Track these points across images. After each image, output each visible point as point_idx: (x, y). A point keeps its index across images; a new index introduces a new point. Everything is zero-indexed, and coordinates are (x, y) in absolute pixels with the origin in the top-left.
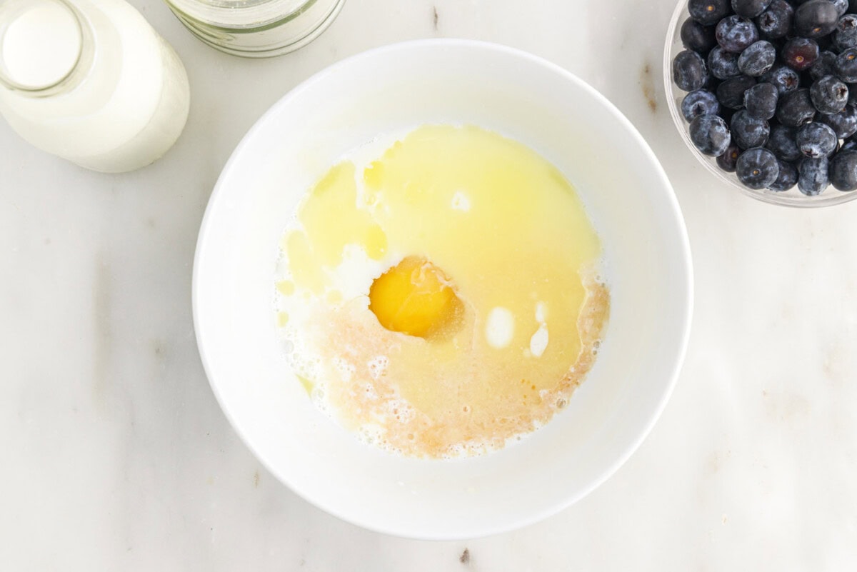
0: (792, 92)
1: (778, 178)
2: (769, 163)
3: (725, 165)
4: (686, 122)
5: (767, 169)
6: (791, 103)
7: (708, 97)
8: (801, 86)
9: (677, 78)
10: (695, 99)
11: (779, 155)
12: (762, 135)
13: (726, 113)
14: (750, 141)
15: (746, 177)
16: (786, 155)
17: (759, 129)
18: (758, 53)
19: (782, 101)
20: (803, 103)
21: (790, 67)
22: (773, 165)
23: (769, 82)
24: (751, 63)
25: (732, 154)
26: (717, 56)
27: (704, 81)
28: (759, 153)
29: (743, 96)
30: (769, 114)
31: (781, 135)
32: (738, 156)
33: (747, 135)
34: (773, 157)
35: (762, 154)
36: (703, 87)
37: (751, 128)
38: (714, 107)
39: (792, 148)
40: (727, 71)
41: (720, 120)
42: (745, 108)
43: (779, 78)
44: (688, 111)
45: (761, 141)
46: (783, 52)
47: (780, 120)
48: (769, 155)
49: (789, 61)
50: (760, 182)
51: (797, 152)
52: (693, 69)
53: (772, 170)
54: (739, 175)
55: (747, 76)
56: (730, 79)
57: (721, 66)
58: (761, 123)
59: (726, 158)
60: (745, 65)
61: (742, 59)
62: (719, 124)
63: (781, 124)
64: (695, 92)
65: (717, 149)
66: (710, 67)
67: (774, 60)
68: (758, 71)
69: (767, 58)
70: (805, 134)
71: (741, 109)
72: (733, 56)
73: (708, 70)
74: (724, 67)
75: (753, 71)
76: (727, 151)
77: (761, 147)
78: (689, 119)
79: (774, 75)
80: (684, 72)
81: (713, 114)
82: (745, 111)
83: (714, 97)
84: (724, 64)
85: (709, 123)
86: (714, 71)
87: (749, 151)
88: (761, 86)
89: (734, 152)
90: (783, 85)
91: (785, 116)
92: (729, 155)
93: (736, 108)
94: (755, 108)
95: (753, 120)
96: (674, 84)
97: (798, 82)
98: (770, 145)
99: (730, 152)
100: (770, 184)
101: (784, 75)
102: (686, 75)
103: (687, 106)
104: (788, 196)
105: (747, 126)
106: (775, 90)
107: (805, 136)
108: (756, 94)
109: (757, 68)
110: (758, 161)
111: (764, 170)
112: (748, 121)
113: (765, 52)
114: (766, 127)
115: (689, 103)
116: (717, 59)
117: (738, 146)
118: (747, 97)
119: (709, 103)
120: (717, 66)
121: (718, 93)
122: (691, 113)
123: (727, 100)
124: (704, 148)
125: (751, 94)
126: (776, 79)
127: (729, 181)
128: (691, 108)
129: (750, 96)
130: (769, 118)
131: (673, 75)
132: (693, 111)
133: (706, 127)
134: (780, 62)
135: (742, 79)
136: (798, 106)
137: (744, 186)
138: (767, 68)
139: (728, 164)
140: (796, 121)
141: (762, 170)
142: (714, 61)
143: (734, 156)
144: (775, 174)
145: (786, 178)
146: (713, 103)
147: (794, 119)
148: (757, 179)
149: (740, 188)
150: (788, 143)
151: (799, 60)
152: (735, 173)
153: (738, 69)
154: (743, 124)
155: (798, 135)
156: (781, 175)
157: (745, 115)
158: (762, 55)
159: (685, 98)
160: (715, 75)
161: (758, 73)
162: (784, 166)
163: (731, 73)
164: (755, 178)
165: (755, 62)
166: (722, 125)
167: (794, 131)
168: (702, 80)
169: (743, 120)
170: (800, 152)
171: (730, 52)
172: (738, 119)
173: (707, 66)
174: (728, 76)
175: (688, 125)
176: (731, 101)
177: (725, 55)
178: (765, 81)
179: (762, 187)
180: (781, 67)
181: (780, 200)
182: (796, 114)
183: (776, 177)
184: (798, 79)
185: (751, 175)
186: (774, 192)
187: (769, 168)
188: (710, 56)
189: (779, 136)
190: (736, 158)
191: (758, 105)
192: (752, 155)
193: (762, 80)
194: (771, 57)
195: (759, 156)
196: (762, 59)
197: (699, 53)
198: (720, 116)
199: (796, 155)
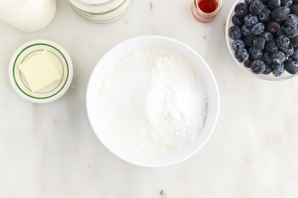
0: (270, 41)
1: (265, 70)
2: (262, 65)
3: (247, 65)
4: (233, 50)
5: (261, 67)
6: (270, 45)
7: (241, 42)
8: (273, 38)
9: (230, 35)
10: (237, 42)
11: (265, 62)
12: (260, 55)
13: (247, 48)
14: (256, 57)
15: (254, 70)
16: (268, 62)
17: (259, 53)
18: (258, 27)
19: (267, 43)
20: (274, 44)
21: (270, 32)
22: (263, 66)
23: (262, 37)
24: (256, 30)
25: (249, 62)
26: (244, 28)
27: (240, 36)
28: (258, 62)
29: (253, 42)
30: (262, 48)
31: (266, 55)
32: (251, 62)
33: (254, 55)
34: (263, 63)
35: (259, 62)
36: (239, 39)
37: (256, 53)
38: (243, 45)
39: (270, 60)
40: (248, 33)
41: (245, 50)
42: (254, 46)
43: (266, 36)
44: (234, 47)
45: (259, 57)
46: (267, 27)
47: (266, 50)
48: (262, 62)
49: (269, 30)
50: (259, 71)
51: (271, 61)
52: (236, 32)
53: (263, 68)
54: (252, 69)
55: (255, 35)
56: (249, 36)
57: (246, 31)
58: (259, 51)
59: (247, 63)
60: (254, 31)
61: (253, 29)
62: (245, 52)
63: (266, 52)
64: (237, 40)
65: (244, 60)
66: (242, 31)
67: (264, 30)
68: (259, 33)
69: (262, 29)
70: (274, 55)
71: (252, 46)
72: (250, 28)
73: (241, 33)
74: (247, 32)
75: (257, 33)
76: (247, 61)
77: (259, 59)
78: (234, 49)
79: (264, 35)
80: (233, 33)
81: (242, 48)
82: (254, 47)
83: (243, 42)
84: (247, 31)
85: (241, 51)
86: (243, 33)
87: (255, 61)
88: (259, 38)
89: (250, 61)
90: (267, 38)
91: (268, 49)
92: (248, 62)
93: (251, 46)
94: (257, 46)
95: (256, 50)
96: (230, 37)
97: (272, 37)
98: (262, 59)
99: (248, 61)
100: (262, 72)
101: (267, 35)
102: (233, 34)
103: (234, 45)
104: (269, 76)
105: (255, 52)
106: (264, 40)
107: (274, 56)
108: (258, 41)
109: (258, 32)
110: (258, 64)
111: (260, 68)
112: (255, 51)
113: (261, 27)
114: (261, 53)
115: (234, 44)
116: (244, 29)
117: (251, 59)
118: (254, 42)
119: (241, 44)
120: (244, 31)
121: (245, 40)
122: (235, 47)
123: (248, 43)
124: (239, 60)
125: (256, 41)
126: (265, 36)
127: (248, 71)
128: (235, 45)
129: (255, 42)
130: (262, 50)
131: (229, 34)
132: (236, 47)
133: (240, 52)
134: (266, 30)
135: (253, 36)
136: (272, 46)
137: (253, 73)
138: (261, 32)
139: (248, 65)
140: (271, 51)
141: (259, 67)
142: (243, 30)
143: (250, 62)
144: (264, 69)
145: (268, 70)
146: (243, 44)
147: (271, 50)
148: (257, 71)
149: (252, 74)
150: (269, 58)
151: (273, 30)
152: (250, 68)
153: (252, 32)
154: (253, 51)
155: (272, 56)
156: (266, 69)
157: (254, 48)
158: (260, 28)
159: (233, 42)
160: (243, 34)
161: (258, 34)
162: (267, 66)
163: (249, 34)
164: (257, 70)
165: (257, 30)
166: (246, 52)
167: (270, 54)
168: (239, 36)
169: (253, 50)
170: (273, 61)
171: (249, 27)
172: (251, 50)
173: (241, 31)
174: (248, 35)
175: (234, 51)
176: (249, 43)
177: (247, 27)
178: (261, 37)
179: (259, 73)
180: (266, 32)
181: (266, 78)
182: (271, 49)
183: (264, 70)
184: (272, 36)
185: (256, 69)
186: (264, 75)
187: (262, 67)
188: (242, 28)
189: (266, 56)
190: (251, 63)
191: (258, 45)
192: (256, 62)
193: (260, 36)
194: (263, 29)
195: (258, 63)
196: (260, 29)
197: (238, 26)
198: (245, 49)
199: (271, 62)
